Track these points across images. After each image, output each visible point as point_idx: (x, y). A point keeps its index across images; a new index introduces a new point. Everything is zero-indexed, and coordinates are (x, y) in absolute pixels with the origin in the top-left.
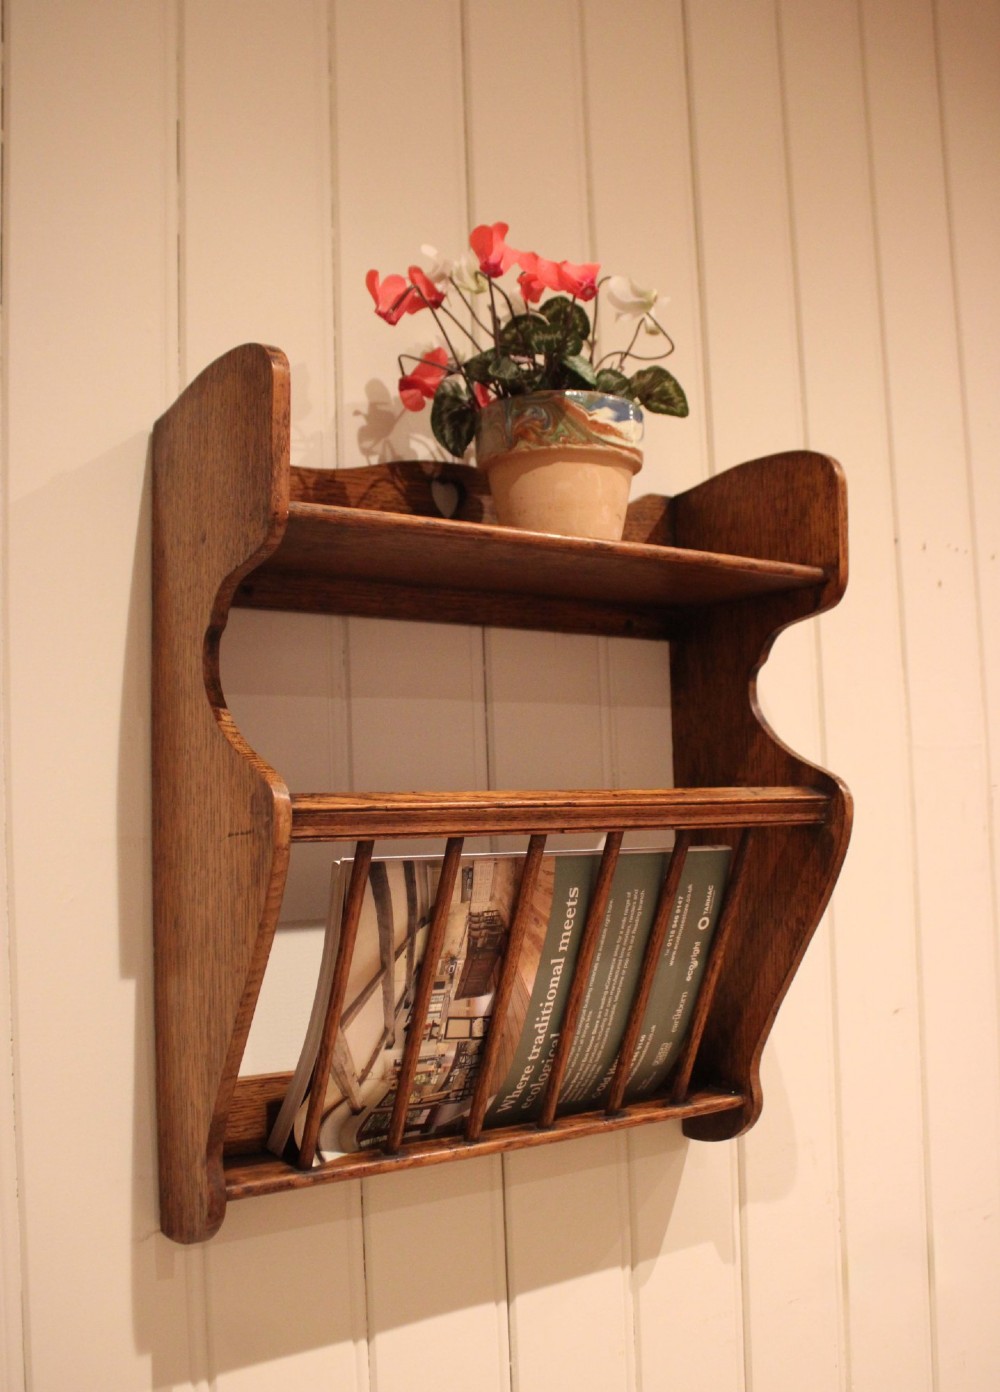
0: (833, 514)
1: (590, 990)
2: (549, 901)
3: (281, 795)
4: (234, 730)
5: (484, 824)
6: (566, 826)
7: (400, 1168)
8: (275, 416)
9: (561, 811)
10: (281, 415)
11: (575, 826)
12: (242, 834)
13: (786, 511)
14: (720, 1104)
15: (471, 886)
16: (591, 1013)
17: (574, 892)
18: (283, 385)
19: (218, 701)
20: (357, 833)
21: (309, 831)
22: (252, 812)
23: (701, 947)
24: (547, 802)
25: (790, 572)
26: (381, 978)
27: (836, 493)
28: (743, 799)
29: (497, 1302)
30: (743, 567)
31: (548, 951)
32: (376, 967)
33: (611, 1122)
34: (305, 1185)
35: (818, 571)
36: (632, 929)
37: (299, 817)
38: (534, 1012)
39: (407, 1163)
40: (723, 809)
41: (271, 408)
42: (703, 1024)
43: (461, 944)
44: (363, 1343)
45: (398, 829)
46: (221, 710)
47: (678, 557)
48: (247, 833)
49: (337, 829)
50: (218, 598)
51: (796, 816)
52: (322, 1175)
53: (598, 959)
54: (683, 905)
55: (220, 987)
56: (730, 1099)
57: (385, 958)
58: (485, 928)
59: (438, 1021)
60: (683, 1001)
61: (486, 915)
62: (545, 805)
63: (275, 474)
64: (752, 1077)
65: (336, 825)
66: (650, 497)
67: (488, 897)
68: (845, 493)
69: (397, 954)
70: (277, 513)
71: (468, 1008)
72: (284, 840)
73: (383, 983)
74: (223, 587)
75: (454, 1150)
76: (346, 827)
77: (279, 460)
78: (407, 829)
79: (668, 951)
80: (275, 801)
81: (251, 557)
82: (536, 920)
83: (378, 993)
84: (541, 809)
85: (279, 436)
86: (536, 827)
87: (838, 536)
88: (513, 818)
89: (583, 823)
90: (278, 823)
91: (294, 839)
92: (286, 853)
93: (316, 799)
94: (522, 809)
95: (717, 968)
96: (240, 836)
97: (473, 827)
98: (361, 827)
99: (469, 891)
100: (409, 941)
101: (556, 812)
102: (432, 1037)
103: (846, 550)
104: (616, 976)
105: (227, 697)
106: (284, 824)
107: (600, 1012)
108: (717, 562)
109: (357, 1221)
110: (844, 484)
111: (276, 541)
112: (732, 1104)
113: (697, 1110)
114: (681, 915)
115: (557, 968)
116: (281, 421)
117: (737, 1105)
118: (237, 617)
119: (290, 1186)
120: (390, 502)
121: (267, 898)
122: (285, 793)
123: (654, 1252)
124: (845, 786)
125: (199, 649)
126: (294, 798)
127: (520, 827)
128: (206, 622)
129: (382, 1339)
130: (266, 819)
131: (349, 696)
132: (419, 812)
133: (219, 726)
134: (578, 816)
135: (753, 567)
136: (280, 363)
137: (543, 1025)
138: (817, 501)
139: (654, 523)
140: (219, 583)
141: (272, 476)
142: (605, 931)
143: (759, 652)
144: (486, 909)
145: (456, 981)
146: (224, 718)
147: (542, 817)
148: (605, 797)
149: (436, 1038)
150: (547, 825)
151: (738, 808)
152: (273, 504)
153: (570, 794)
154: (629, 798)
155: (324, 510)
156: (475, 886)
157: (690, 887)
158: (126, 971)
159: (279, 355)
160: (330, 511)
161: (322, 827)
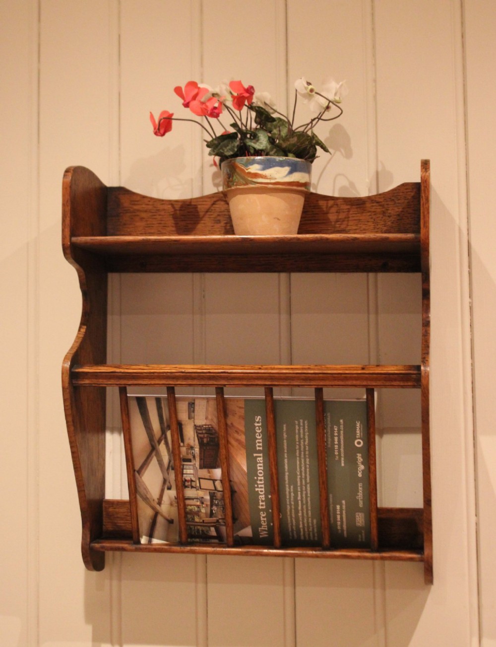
1: (287, 474)
2: (243, 422)
3: (65, 365)
5: (177, 381)
6: (226, 383)
7: (183, 552)
11: (232, 383)
15: (194, 411)
16: (292, 487)
17: (258, 418)
18: (66, 188)
19: (84, 322)
20: (117, 383)
23: (362, 457)
26: (154, 454)
31: (250, 450)
32: (149, 449)
34: (131, 551)
36: (304, 441)
38: (252, 482)
43: (194, 441)
46: (83, 327)
50: (80, 277)
53: (286, 456)
54: (339, 430)
57: (153, 443)
58: (206, 433)
59: (193, 479)
60: (360, 488)
61: (204, 426)
62: (210, 372)
66: (404, 186)
67: (204, 418)
69: (159, 442)
70: (64, 244)
71: (209, 474)
72: (66, 385)
73: (156, 455)
78: (135, 382)
79: (337, 457)
82: (236, 431)
83: (154, 461)
84: (208, 374)
88: (193, 378)
89: (237, 382)
92: (68, 390)
97: (171, 382)
98: (113, 380)
99: (192, 414)
100: (164, 436)
101: (218, 376)
102: (192, 487)
104: (303, 468)
106: (65, 378)
107: (299, 488)
111: (68, 256)
114: (339, 436)
115: (258, 459)
120: (224, 211)
127: (199, 383)
132: (139, 374)
133: (78, 334)
137: (261, 488)
142: (285, 441)
144: (204, 423)
145: (198, 459)
146: (82, 330)
149: (195, 488)
150: (223, 383)
156: (196, 411)
157: (341, 421)
161: (93, 380)
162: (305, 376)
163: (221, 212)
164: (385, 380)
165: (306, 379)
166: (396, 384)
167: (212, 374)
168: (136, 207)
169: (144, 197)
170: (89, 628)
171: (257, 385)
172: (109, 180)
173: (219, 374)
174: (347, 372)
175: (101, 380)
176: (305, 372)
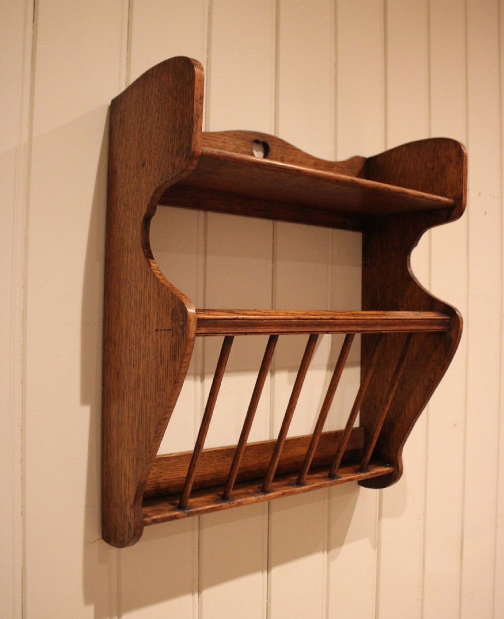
0: (460, 172)
3: (191, 310)
4: (159, 272)
5: (291, 328)
6: (329, 330)
7: (231, 507)
8: (195, 97)
9: (328, 322)
10: (199, 96)
11: (334, 330)
12: (165, 330)
13: (433, 168)
14: (383, 471)
18: (200, 80)
19: (149, 255)
20: (227, 332)
21: (203, 330)
22: (172, 318)
24: (323, 317)
25: (439, 201)
27: (462, 161)
28: (413, 318)
29: (263, 572)
30: (418, 197)
33: (332, 481)
34: (183, 517)
35: (451, 201)
37: (201, 322)
39: (234, 504)
40: (403, 323)
41: (193, 93)
42: (379, 431)
44: (196, 595)
45: (248, 331)
46: (151, 261)
47: (389, 189)
48: (168, 330)
49: (218, 330)
50: (152, 198)
51: (435, 328)
52: (192, 512)
55: (146, 413)
56: (387, 469)
62: (321, 319)
63: (195, 130)
64: (399, 458)
65: (217, 327)
66: (357, 158)
68: (466, 161)
70: (194, 152)
72: (192, 335)
74: (156, 192)
75: (257, 497)
76: (222, 329)
77: (197, 122)
78: (252, 330)
80: (188, 313)
81: (176, 176)
84: (319, 321)
85: (197, 109)
86: (315, 330)
87: (462, 183)
88: (305, 325)
89: (337, 328)
90: (189, 326)
91: (197, 334)
92: (192, 342)
93: (207, 312)
94: (310, 321)
95: (389, 403)
96: (163, 332)
97: (285, 330)
98: (229, 328)
101: (326, 323)
103: (466, 190)
105: (154, 254)
106: (193, 326)
108: (406, 193)
109: (197, 532)
110: (466, 156)
111: (192, 168)
112: (388, 471)
113: (372, 474)
116: (199, 100)
117: (391, 471)
118: (161, 210)
119: (175, 518)
121: (180, 367)
122: (192, 309)
123: (341, 544)
124: (459, 312)
125: (139, 226)
126: (197, 310)
127: (307, 330)
128: (144, 210)
129: (206, 593)
130: (181, 323)
131: (205, 254)
133: (151, 270)
134: (336, 325)
135: (423, 197)
136: (199, 68)
138: (451, 164)
139: (358, 171)
140: (153, 189)
141: (192, 131)
143: (413, 241)
146: (152, 264)
147: (318, 325)
148: (348, 315)
150: (321, 329)
151: (410, 322)
152: (193, 146)
153: (332, 313)
154: (360, 316)
155: (218, 152)
158: (84, 401)
159: (198, 64)
160: (222, 153)
161: (210, 328)
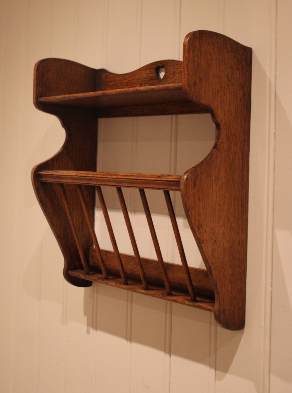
161: (46, 178)
162: (129, 181)
163: (143, 79)
164: (168, 185)
165: (130, 183)
166: (173, 188)
167: (89, 177)
168: (107, 80)
169: (111, 73)
170: (85, 319)
171: (109, 185)
172: (96, 65)
173: (92, 178)
174: (148, 179)
175: (49, 179)
176: (129, 178)
